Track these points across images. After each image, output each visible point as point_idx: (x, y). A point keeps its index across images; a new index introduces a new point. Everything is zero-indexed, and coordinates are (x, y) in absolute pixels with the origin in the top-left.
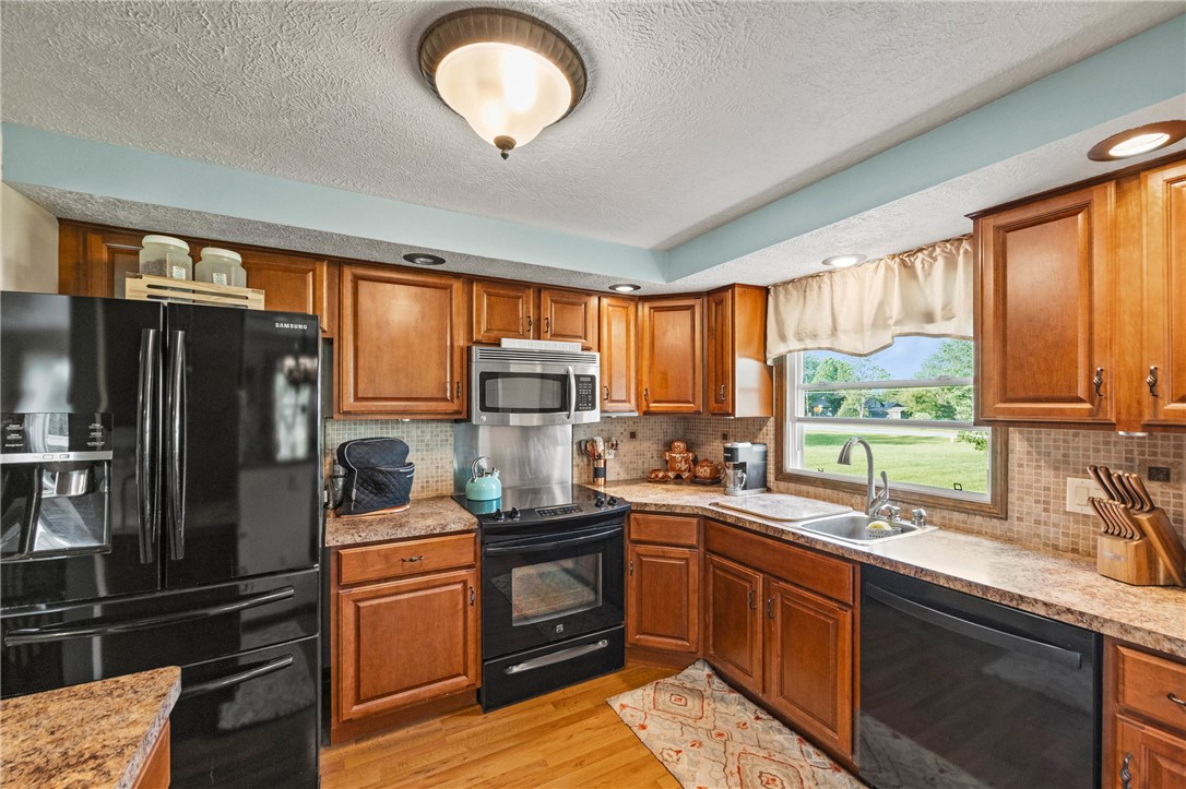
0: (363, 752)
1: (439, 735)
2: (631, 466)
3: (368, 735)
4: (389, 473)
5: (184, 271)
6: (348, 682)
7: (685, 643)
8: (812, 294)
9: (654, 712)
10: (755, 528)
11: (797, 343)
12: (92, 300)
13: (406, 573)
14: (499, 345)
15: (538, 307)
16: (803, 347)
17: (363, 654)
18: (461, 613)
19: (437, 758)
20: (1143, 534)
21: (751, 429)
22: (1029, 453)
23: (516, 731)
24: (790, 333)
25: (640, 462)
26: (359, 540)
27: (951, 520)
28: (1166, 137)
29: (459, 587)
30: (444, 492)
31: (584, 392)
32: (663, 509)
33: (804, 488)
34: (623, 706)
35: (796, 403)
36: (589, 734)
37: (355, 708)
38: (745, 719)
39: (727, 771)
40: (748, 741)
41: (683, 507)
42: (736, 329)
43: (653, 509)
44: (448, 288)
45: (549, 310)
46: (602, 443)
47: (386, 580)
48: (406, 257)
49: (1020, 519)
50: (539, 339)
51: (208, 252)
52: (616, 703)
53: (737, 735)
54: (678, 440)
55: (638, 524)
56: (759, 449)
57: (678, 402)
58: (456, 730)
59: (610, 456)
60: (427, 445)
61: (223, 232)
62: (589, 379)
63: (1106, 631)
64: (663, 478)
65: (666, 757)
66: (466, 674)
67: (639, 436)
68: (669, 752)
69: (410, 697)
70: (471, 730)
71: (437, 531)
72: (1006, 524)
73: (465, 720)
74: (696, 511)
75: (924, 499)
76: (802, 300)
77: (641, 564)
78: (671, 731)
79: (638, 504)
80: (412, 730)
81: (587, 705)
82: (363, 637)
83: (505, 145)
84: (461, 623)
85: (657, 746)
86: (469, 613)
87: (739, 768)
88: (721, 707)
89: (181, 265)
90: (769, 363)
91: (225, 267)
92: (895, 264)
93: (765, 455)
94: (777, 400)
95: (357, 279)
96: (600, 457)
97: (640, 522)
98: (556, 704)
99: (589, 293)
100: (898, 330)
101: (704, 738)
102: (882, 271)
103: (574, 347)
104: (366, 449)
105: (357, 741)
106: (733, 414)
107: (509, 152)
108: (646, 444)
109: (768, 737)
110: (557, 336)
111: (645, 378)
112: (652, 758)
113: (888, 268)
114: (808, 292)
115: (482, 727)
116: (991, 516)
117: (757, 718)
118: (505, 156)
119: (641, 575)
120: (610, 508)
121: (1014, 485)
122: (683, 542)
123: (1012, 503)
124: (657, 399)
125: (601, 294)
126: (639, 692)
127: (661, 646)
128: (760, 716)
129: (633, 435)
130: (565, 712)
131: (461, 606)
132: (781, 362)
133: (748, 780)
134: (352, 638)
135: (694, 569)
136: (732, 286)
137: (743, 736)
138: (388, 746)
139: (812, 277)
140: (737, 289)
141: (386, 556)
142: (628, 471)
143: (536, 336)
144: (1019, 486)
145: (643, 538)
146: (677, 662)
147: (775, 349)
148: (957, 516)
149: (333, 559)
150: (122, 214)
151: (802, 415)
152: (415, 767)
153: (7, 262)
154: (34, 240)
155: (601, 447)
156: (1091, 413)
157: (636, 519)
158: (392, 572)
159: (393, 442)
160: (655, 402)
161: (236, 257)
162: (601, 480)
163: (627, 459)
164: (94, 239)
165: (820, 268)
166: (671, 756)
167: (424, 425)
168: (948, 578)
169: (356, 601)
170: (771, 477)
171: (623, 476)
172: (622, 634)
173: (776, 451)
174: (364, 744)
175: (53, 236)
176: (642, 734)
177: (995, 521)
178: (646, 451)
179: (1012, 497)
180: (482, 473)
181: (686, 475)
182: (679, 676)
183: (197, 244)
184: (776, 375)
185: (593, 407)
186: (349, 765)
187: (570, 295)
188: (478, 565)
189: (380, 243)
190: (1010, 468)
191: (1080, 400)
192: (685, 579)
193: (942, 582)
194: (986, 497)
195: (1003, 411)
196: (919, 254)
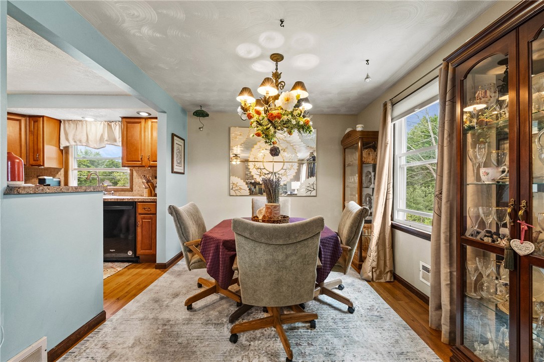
8: (79, 126)
11: (74, 142)
16: (76, 144)
20: (150, 187)
21: (53, 172)
22: (137, 175)
24: (71, 139)
27: (121, 194)
42: (45, 133)
49: (135, 191)
56: (56, 180)
63: (136, 201)
72: (133, 193)
75: (114, 190)
76: (75, 129)
90: (61, 148)
92: (106, 124)
94: (65, 162)
102: (102, 125)
106: (43, 165)
113: (104, 124)
114: (78, 126)
116: (129, 191)
121: (134, 183)
132: (67, 148)
136: (43, 117)
139: (79, 121)
140: (45, 118)
147: (64, 144)
156: (141, 164)
165: (82, 119)
168: (110, 199)
179: (134, 186)
184: (64, 152)
191: (139, 161)
193: (109, 200)
195: (127, 164)
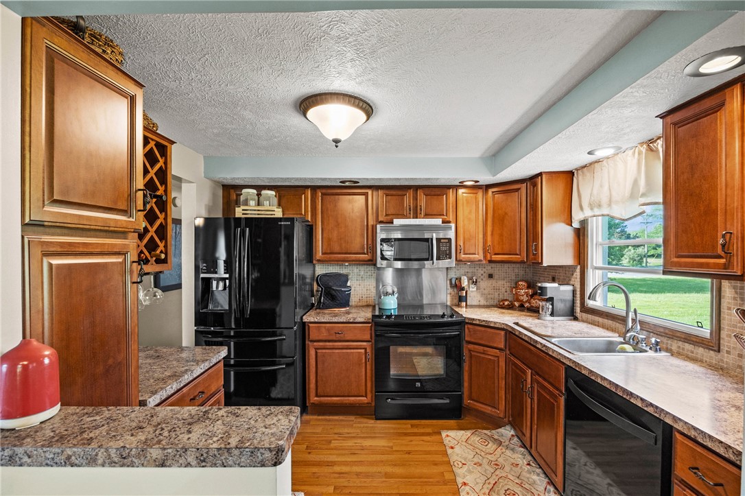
0: (319, 420)
1: (351, 423)
2: (489, 296)
3: (323, 414)
4: (337, 290)
5: (254, 202)
6: (312, 385)
7: (497, 411)
8: (597, 174)
9: (464, 443)
10: (526, 339)
11: (590, 211)
12: (230, 218)
13: (337, 339)
14: (392, 223)
15: (415, 199)
16: (593, 214)
17: (319, 374)
18: (364, 365)
19: (346, 431)
21: (558, 274)
22: (735, 299)
23: (387, 431)
24: (585, 205)
25: (496, 294)
26: (316, 320)
27: (683, 349)
28: (738, 59)
29: (363, 351)
30: (371, 303)
31: (443, 249)
32: (484, 323)
33: (597, 319)
34: (447, 436)
35: (596, 256)
36: (422, 442)
37: (316, 398)
38: (520, 462)
39: (488, 481)
40: (513, 473)
41: (495, 323)
43: (478, 322)
44: (366, 195)
45: (422, 199)
46: (466, 281)
47: (329, 341)
48: (341, 182)
49: (728, 352)
50: (417, 218)
51: (264, 192)
52: (444, 434)
53: (507, 468)
54: (521, 281)
55: (469, 331)
56: (569, 288)
57: (510, 254)
58: (359, 423)
59: (473, 288)
60: (362, 278)
61: (269, 182)
62: (447, 241)
64: (508, 305)
65: (455, 464)
66: (366, 397)
67: (496, 277)
68: (459, 463)
69: (339, 400)
70: (366, 425)
71: (351, 321)
72: (719, 356)
73: (365, 420)
74: (503, 326)
75: (667, 331)
76: (592, 179)
77: (471, 357)
78: (467, 455)
79: (469, 319)
80: (341, 418)
81: (429, 430)
82: (319, 366)
83: (336, 141)
84: (364, 370)
85: (453, 458)
86: (368, 366)
87: (496, 482)
88: (508, 453)
89: (254, 200)
90: (574, 225)
91: (268, 198)
92: (644, 149)
93: (574, 292)
94: (581, 253)
95: (323, 194)
96: (463, 289)
97: (471, 330)
98: (412, 426)
99: (449, 187)
100: (643, 200)
101: (485, 462)
102: (636, 156)
103: (438, 221)
104: (327, 278)
105: (318, 415)
106: (542, 263)
107: (338, 144)
108: (501, 282)
109: (528, 475)
110: (427, 215)
111: (489, 238)
112: (449, 462)
113: (640, 153)
114: (595, 173)
115: (371, 425)
116: (709, 348)
117: (529, 464)
118: (337, 146)
119: (471, 363)
120: (450, 319)
121: (725, 324)
122: (495, 345)
123: (723, 339)
124: (497, 252)
125: (456, 187)
126: (462, 432)
127: (482, 410)
128: (531, 463)
129: (491, 276)
130: (415, 430)
131: (364, 361)
132: (584, 223)
133: (497, 489)
134: (314, 366)
135: (502, 364)
136: (540, 174)
137: (511, 469)
138: (329, 420)
139: (597, 162)
140: (544, 176)
141: (328, 330)
142: (487, 299)
143: (415, 216)
144: (728, 325)
145: (473, 340)
146: (496, 424)
147: (577, 216)
148: (688, 347)
149: (307, 327)
150: (237, 181)
151: (600, 264)
152: (336, 431)
153: (206, 205)
154: (214, 195)
155: (465, 283)
156: (725, 266)
157: (468, 328)
158: (331, 338)
159: (340, 275)
160: (496, 254)
161: (273, 193)
162: (464, 304)
163: (486, 292)
164: (232, 191)
166: (458, 464)
167: (361, 267)
169: (316, 349)
170: (578, 309)
171: (483, 302)
172: (461, 397)
173: (581, 291)
174: (320, 417)
175: (220, 192)
176: (449, 451)
177: (712, 352)
178: (502, 287)
180: (387, 294)
181: (527, 305)
182: (494, 431)
183: (259, 188)
184: (581, 234)
185: (450, 258)
186: (311, 423)
187: (437, 191)
188: (373, 341)
189: (326, 179)
190: (722, 310)
191: (720, 257)
192: (496, 369)
194: (706, 332)
196: (658, 141)
